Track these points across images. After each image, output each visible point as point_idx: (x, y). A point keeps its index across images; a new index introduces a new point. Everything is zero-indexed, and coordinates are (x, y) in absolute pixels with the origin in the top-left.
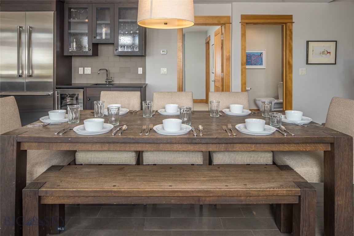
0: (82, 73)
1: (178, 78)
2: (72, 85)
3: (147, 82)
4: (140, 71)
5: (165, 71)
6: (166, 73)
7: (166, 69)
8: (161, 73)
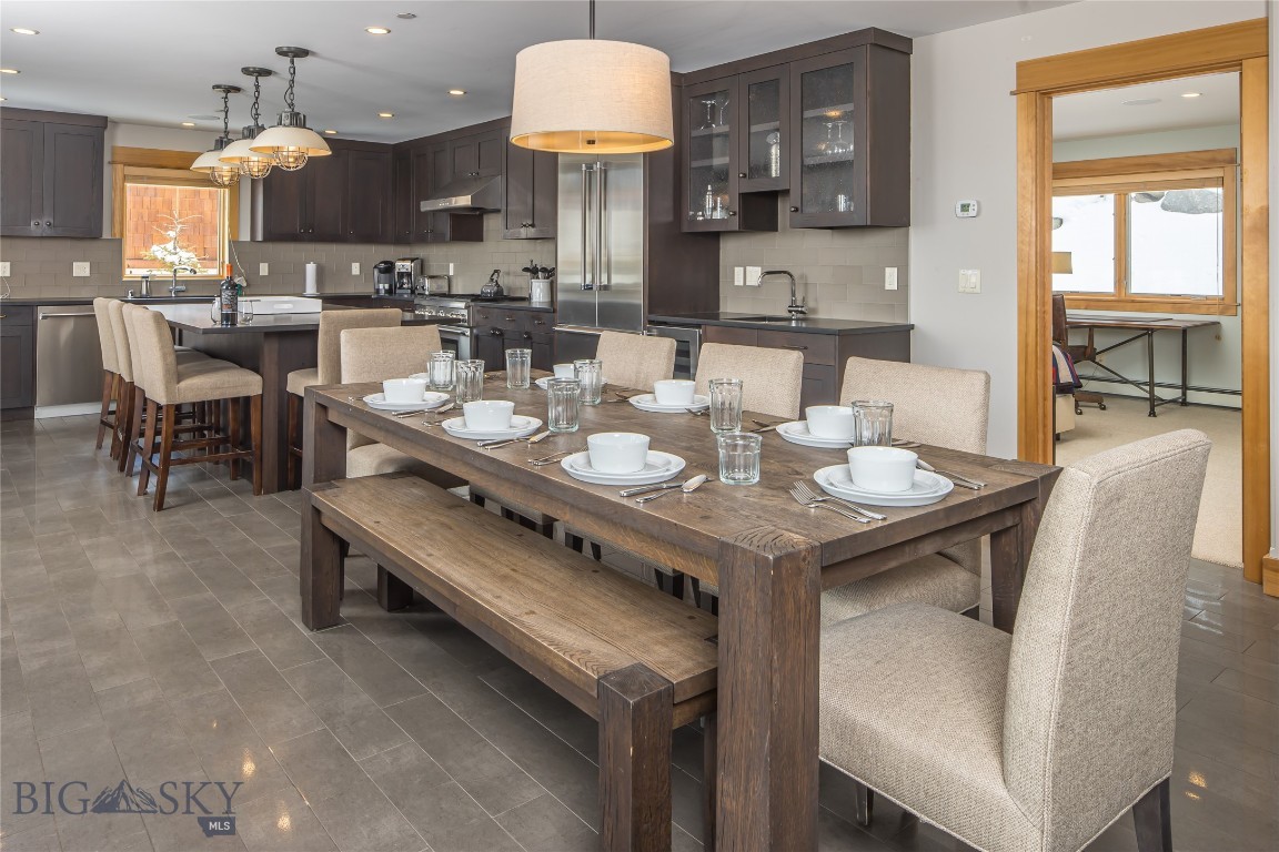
0: (742, 284)
1: (1019, 308)
2: (721, 317)
3: (912, 321)
4: (891, 278)
5: (973, 280)
6: (978, 290)
7: (978, 272)
8: (961, 289)
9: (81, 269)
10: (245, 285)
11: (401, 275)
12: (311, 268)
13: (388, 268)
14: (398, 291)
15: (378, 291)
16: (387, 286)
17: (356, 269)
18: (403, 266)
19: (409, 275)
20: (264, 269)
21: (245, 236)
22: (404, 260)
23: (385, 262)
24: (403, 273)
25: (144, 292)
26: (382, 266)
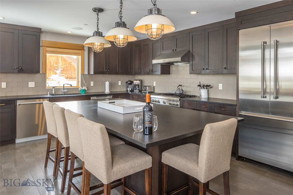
9: (32, 84)
10: (86, 89)
11: (135, 85)
12: (107, 84)
13: (131, 83)
14: (135, 91)
15: (127, 91)
16: (130, 89)
17: (120, 83)
18: (136, 82)
19: (138, 85)
20: (92, 84)
21: (86, 73)
22: (137, 80)
23: (130, 81)
24: (136, 85)
25: (53, 92)
26: (129, 82)
